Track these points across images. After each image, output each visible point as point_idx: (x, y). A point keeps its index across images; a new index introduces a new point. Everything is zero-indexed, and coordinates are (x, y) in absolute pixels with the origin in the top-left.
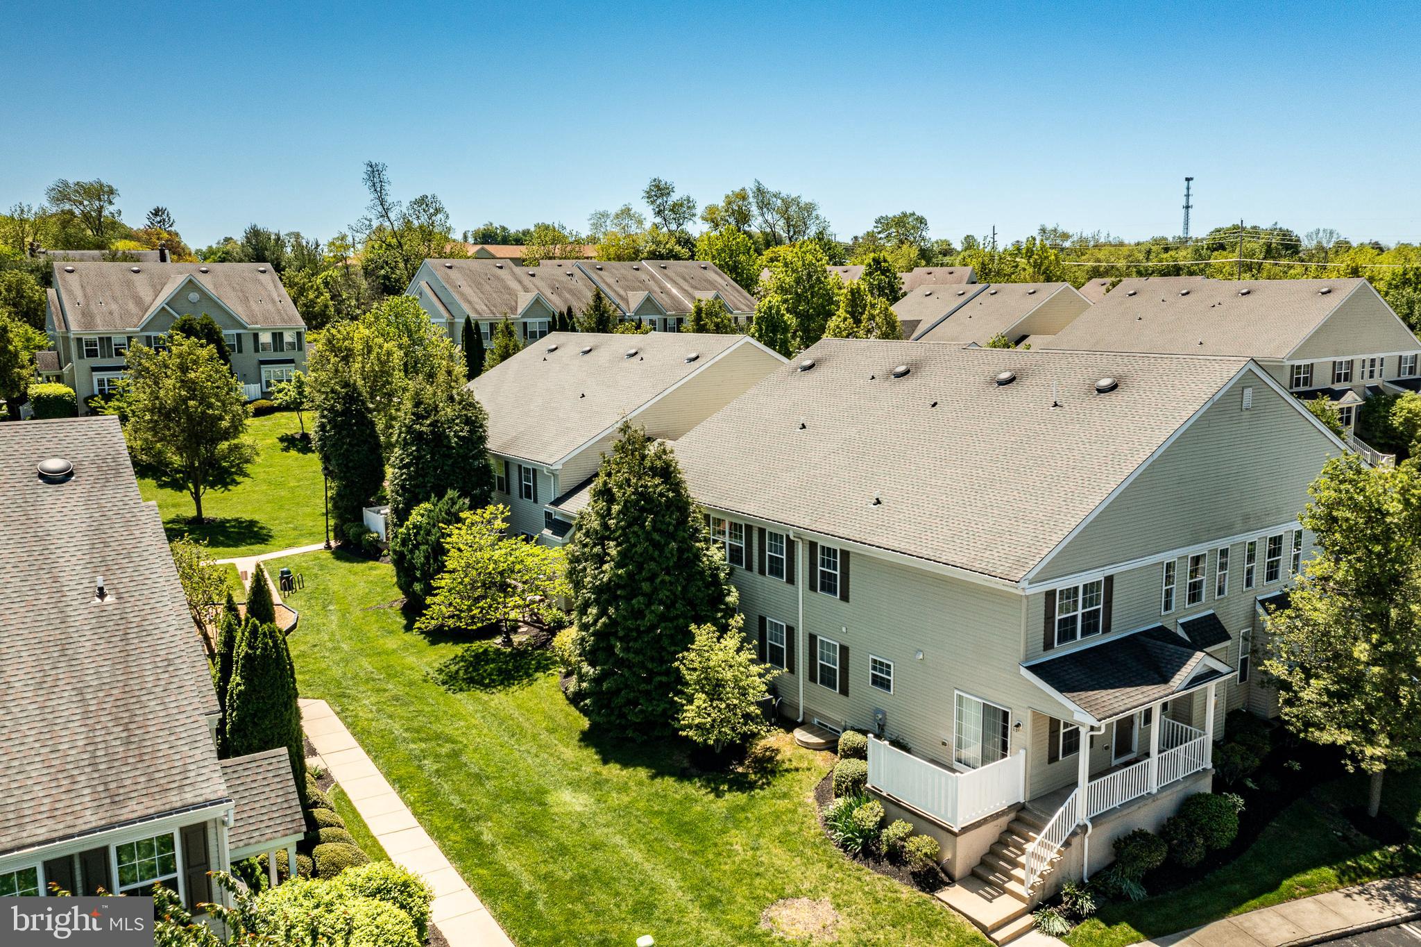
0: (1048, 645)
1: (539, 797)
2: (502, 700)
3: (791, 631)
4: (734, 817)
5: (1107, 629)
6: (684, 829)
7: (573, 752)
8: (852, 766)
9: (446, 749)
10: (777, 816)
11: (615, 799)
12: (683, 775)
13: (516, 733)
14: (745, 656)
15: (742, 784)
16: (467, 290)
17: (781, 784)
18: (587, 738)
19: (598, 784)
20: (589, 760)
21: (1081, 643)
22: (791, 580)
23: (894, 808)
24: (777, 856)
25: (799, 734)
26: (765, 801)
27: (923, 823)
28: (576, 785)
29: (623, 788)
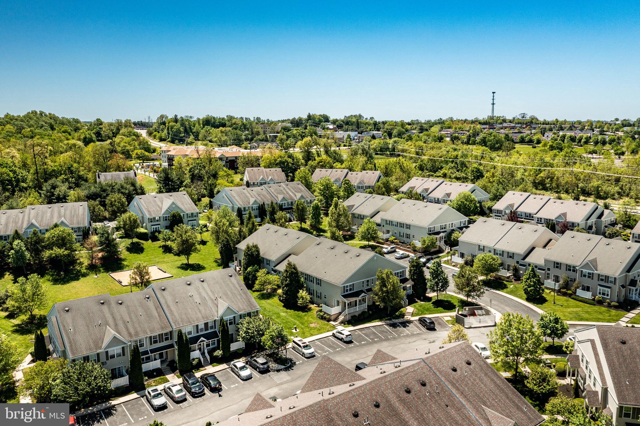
0: (344, 292)
1: (279, 314)
2: (270, 301)
3: (314, 290)
4: (305, 315)
5: (353, 290)
6: (299, 317)
7: (282, 308)
8: (320, 308)
9: (263, 308)
10: (311, 315)
11: (289, 314)
12: (298, 311)
13: (273, 306)
14: (307, 294)
15: (307, 312)
16: (237, 198)
17: (312, 311)
18: (284, 306)
19: (286, 312)
20: (285, 309)
21: (349, 292)
22: (314, 283)
23: (325, 313)
24: (311, 319)
25: (315, 305)
26: (309, 313)
27: (328, 314)
28: (283, 312)
29: (290, 312)
